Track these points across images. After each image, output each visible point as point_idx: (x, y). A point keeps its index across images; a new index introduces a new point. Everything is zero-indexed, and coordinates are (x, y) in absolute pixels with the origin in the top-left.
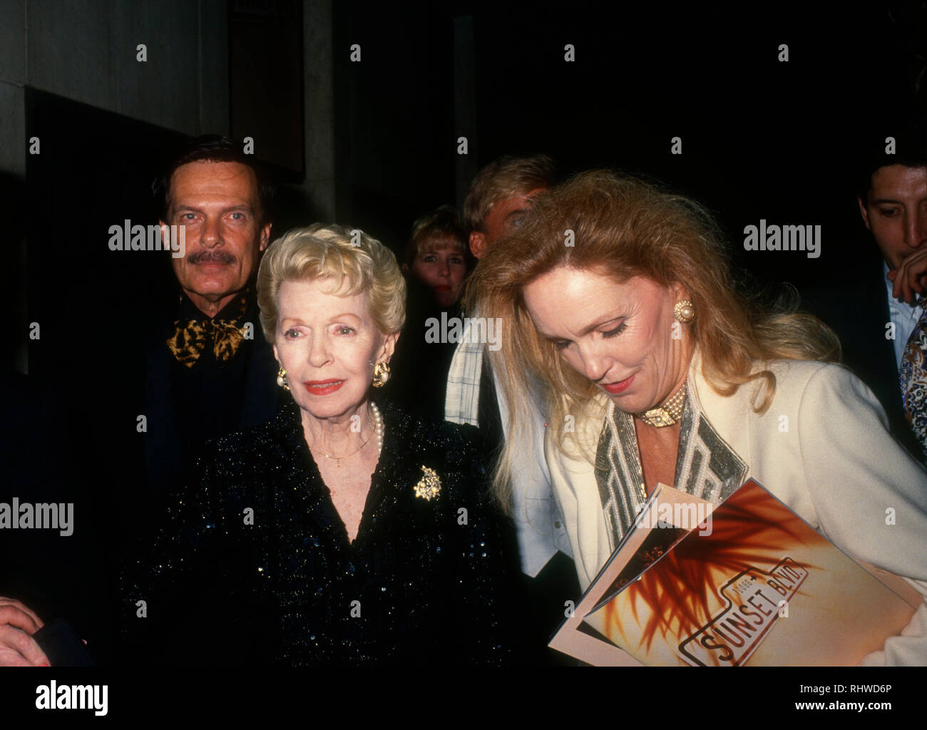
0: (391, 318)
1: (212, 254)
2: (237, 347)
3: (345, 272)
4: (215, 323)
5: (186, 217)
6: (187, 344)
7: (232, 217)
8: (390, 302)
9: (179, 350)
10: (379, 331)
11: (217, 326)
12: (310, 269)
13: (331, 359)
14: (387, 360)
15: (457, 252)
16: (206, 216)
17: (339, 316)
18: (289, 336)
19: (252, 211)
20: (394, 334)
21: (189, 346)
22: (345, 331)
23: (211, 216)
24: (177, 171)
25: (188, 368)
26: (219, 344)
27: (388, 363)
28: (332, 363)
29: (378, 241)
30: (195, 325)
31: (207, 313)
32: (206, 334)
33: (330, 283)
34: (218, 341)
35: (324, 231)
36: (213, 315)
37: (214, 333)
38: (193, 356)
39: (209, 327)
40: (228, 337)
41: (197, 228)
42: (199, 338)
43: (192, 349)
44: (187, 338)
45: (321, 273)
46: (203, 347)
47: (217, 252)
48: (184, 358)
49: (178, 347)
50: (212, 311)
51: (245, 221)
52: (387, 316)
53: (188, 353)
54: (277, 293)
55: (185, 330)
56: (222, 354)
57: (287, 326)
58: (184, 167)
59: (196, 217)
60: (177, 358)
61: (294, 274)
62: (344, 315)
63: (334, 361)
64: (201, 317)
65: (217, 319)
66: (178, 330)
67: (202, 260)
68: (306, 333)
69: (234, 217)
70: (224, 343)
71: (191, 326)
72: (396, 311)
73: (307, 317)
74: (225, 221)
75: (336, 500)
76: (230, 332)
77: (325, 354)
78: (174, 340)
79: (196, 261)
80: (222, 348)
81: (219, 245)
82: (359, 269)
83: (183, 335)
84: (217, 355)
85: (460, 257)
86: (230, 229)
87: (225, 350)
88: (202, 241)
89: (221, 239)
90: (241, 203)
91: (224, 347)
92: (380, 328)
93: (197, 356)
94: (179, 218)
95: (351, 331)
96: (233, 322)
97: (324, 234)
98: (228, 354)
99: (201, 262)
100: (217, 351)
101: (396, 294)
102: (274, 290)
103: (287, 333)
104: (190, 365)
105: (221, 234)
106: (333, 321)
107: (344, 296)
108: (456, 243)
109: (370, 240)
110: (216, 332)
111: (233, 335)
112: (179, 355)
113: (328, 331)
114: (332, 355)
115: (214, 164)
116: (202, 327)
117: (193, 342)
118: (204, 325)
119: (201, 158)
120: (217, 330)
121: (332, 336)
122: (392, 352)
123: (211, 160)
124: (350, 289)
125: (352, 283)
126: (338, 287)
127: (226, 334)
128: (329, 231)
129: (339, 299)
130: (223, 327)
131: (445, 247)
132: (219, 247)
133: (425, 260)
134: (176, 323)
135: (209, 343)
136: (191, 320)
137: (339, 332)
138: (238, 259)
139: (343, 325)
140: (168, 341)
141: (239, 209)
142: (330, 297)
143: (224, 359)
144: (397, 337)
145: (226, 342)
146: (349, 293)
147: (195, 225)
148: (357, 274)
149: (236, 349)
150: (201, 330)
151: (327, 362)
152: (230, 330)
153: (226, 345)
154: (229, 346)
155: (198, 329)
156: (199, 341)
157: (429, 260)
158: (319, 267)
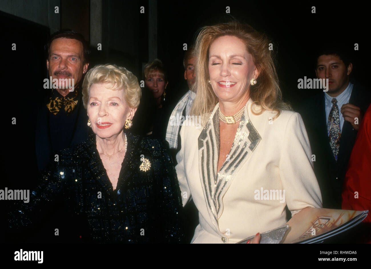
0: (133, 101)
1: (63, 72)
2: (74, 107)
3: (116, 81)
4: (66, 99)
5: (54, 58)
6: (55, 106)
7: (71, 59)
8: (134, 95)
9: (51, 108)
10: (128, 106)
11: (66, 100)
12: (102, 79)
13: (107, 114)
14: (131, 118)
15: (160, 77)
16: (62, 58)
17: (113, 98)
18: (92, 105)
19: (80, 57)
20: (135, 108)
21: (56, 106)
22: (114, 104)
23: (64, 58)
24: (53, 41)
25: (54, 115)
26: (67, 106)
27: (132, 119)
28: (108, 116)
29: (131, 72)
30: (58, 99)
31: (62, 95)
32: (62, 103)
33: (109, 85)
34: (66, 105)
35: (110, 66)
36: (65, 96)
37: (65, 102)
38: (57, 110)
39: (63, 100)
40: (70, 104)
41: (58, 63)
42: (59, 104)
43: (56, 108)
44: (55, 104)
45: (106, 81)
46: (61, 107)
47: (64, 72)
48: (53, 111)
49: (51, 107)
50: (64, 94)
51: (76, 61)
52: (131, 100)
53: (55, 109)
54: (89, 88)
55: (54, 101)
56: (68, 110)
57: (91, 101)
58: (56, 40)
59: (58, 58)
60: (51, 111)
61: (96, 81)
62: (114, 97)
63: (109, 115)
64: (60, 96)
65: (66, 97)
66: (51, 101)
67: (59, 74)
68: (98, 104)
69: (72, 59)
70: (69, 106)
71: (56, 99)
72: (135, 99)
73: (99, 97)
74: (69, 60)
75: (109, 174)
76: (71, 102)
77: (105, 112)
78: (50, 104)
79: (57, 74)
80: (68, 108)
81: (65, 69)
82: (122, 80)
83: (53, 103)
84: (66, 110)
85: (162, 79)
86: (70, 63)
87: (69, 108)
88: (59, 67)
89: (66, 67)
90: (75, 54)
91: (69, 107)
92: (129, 105)
93: (58, 111)
94: (52, 58)
95: (116, 105)
96: (72, 98)
97: (110, 67)
98: (70, 110)
99: (58, 75)
100: (66, 109)
101: (136, 93)
102: (89, 87)
103: (91, 104)
104: (55, 114)
105: (66, 65)
106: (110, 99)
107: (114, 90)
108: (159, 74)
109: (128, 71)
110: (66, 102)
111: (72, 103)
112: (51, 110)
113: (107, 104)
114: (108, 113)
115: (67, 39)
116: (60, 100)
117: (57, 105)
118: (61, 99)
119: (62, 37)
120: (66, 101)
121: (109, 105)
122: (133, 116)
123: (66, 38)
124: (117, 87)
125: (118, 85)
126: (113, 86)
127: (69, 103)
128: (112, 66)
129: (113, 91)
130: (68, 100)
131: (155, 75)
132: (65, 70)
133: (149, 81)
134: (50, 98)
135: (63, 106)
136: (56, 97)
137: (112, 104)
138: (73, 75)
139: (113, 102)
140: (47, 105)
141: (74, 56)
142: (109, 90)
143: (69, 112)
144: (136, 110)
145: (70, 105)
146: (116, 89)
147: (58, 61)
148: (120, 82)
149: (73, 108)
150: (60, 101)
151: (106, 115)
152: (71, 101)
153: (70, 106)
154: (71, 107)
155: (59, 101)
156: (59, 105)
157: (150, 80)
158: (105, 78)
